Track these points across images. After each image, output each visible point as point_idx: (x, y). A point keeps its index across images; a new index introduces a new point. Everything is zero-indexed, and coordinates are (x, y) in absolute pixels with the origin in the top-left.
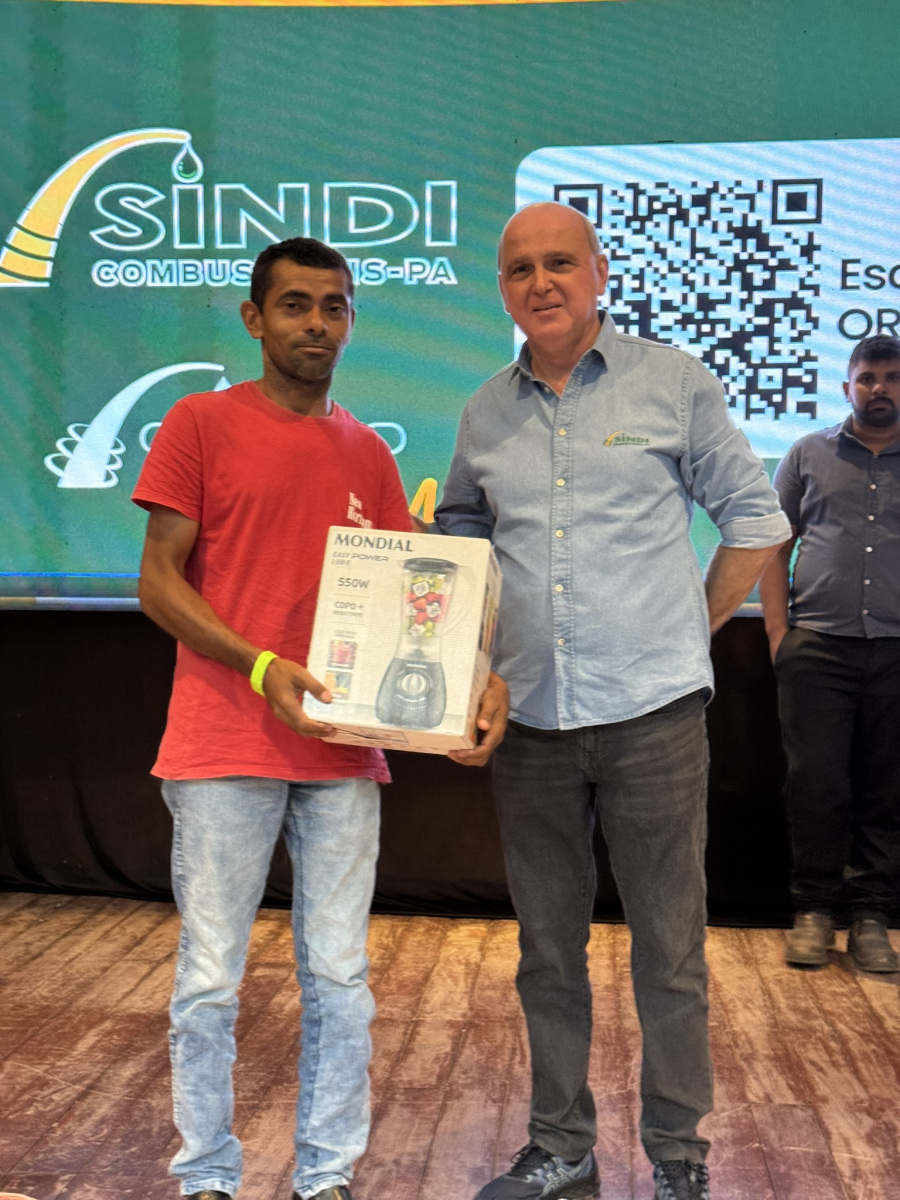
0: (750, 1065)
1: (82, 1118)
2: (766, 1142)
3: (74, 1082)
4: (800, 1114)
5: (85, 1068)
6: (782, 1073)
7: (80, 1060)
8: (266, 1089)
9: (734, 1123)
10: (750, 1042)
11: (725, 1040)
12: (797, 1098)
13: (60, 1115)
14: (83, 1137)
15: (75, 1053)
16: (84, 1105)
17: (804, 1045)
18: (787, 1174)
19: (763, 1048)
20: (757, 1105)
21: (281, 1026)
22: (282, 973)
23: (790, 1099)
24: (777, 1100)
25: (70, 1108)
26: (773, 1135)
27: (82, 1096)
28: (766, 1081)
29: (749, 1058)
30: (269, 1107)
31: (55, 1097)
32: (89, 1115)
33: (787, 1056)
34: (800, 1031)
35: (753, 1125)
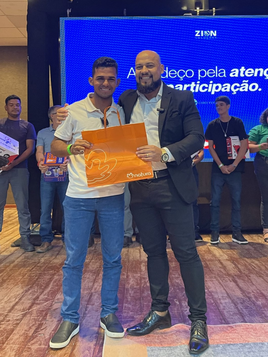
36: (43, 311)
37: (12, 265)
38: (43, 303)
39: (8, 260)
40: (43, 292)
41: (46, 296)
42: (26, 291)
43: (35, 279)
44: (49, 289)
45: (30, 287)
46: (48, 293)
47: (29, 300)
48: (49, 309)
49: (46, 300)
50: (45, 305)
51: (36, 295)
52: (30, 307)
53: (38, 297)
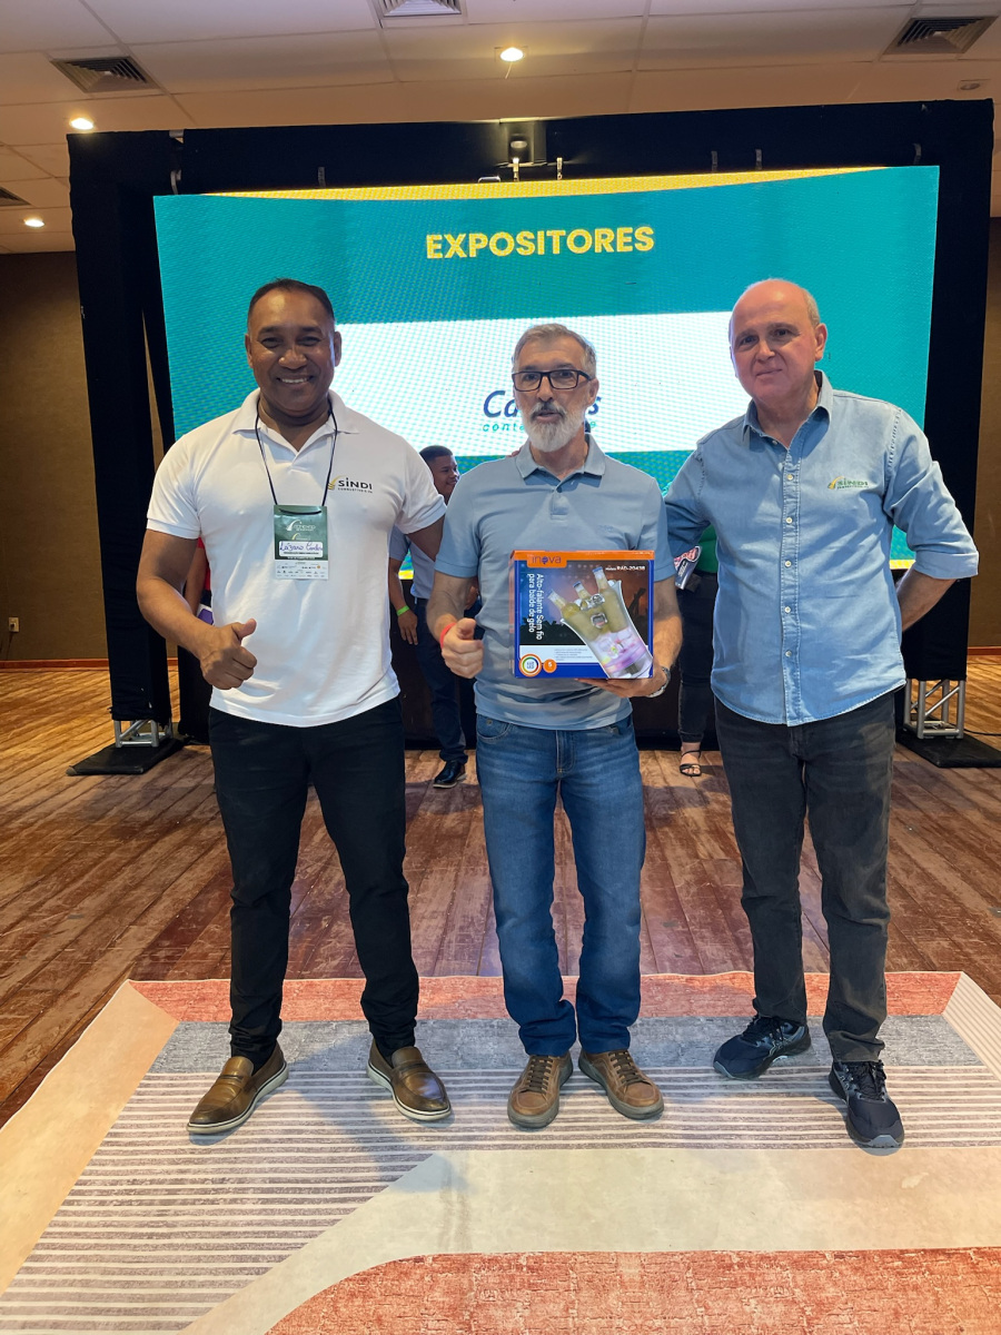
0: (697, 837)
1: (327, 883)
2: (714, 882)
3: (317, 861)
4: (730, 864)
5: (322, 853)
6: (716, 841)
7: (318, 848)
8: (427, 861)
9: (694, 871)
10: (695, 823)
11: (681, 822)
12: (727, 855)
13: (313, 881)
14: (330, 893)
15: (313, 844)
16: (326, 875)
17: (726, 823)
18: (727, 900)
19: (703, 826)
20: (705, 860)
21: (428, 823)
22: (422, 791)
23: (723, 856)
24: (716, 857)
25: (318, 875)
26: (717, 878)
27: (324, 869)
28: (707, 846)
29: (697, 833)
30: (431, 872)
31: (309, 870)
32: (331, 880)
33: (717, 830)
34: (723, 814)
35: (704, 872)
36: (31, 936)
37: (41, 822)
38: (44, 917)
39: (39, 810)
40: (61, 891)
41: (60, 902)
42: (29, 888)
43: (64, 860)
44: (79, 884)
45: (42, 880)
46: (71, 893)
47: (20, 909)
48: (46, 932)
49: (53, 912)
50: (45, 923)
51: (41, 899)
52: (12, 926)
53: (41, 904)
